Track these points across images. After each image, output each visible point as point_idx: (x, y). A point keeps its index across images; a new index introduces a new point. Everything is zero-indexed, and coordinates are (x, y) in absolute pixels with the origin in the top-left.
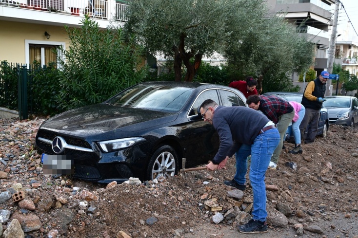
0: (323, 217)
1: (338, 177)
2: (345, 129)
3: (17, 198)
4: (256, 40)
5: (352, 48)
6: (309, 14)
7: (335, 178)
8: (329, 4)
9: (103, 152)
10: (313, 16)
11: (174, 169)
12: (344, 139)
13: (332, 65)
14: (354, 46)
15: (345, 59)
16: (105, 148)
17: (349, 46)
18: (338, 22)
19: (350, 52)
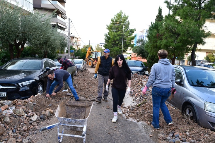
0: (93, 97)
1: (90, 87)
2: (82, 72)
3: (16, 102)
4: (50, 38)
5: (75, 38)
6: (57, 23)
7: (89, 87)
8: (64, 19)
9: (21, 87)
10: (59, 24)
11: (42, 91)
12: (84, 75)
13: (70, 46)
14: (75, 37)
15: (72, 43)
16: (21, 86)
17: (73, 37)
18: (70, 28)
19: (74, 40)
